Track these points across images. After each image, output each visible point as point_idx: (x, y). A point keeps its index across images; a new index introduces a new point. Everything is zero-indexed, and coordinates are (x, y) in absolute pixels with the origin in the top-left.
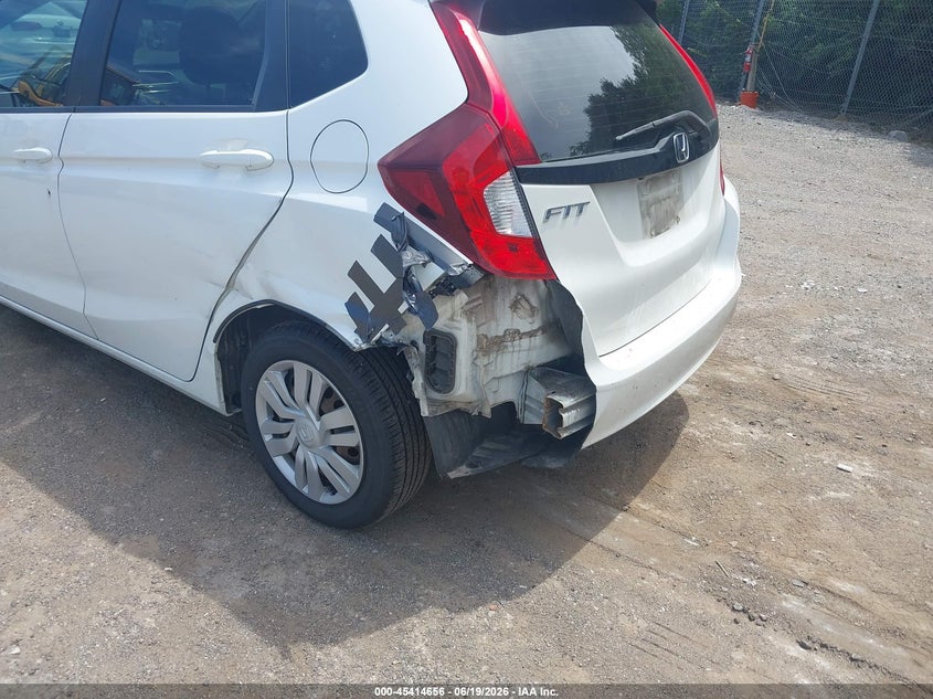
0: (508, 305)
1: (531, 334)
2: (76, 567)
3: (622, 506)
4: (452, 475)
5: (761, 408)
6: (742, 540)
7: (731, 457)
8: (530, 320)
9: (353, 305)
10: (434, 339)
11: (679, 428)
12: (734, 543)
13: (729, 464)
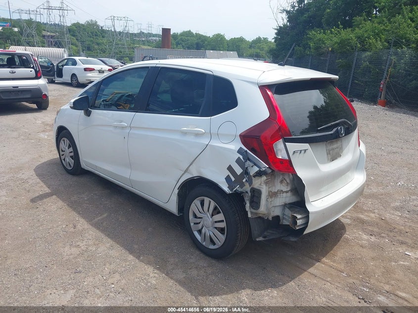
0: (279, 181)
1: (287, 192)
2: (128, 263)
3: (318, 260)
4: (257, 240)
5: (376, 230)
6: (364, 275)
7: (362, 246)
8: (286, 187)
9: (228, 179)
10: (254, 191)
11: (342, 235)
12: (361, 276)
13: (361, 249)
